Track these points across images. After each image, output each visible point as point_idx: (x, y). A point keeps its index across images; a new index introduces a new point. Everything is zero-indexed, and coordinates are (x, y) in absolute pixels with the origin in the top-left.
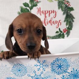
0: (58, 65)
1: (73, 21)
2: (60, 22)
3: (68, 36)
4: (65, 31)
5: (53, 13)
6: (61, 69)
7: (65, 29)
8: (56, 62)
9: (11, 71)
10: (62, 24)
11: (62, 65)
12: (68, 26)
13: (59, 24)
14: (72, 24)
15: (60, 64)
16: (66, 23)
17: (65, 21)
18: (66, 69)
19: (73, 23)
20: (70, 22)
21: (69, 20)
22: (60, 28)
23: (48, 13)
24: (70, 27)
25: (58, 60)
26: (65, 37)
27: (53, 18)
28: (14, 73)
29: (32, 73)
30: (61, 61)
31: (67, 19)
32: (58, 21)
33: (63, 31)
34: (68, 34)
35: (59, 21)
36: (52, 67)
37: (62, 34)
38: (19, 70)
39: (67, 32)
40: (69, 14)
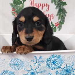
0: (53, 61)
1: (65, 15)
2: (52, 16)
3: (59, 30)
4: (57, 25)
5: (45, 6)
6: (55, 64)
7: (57, 23)
8: (51, 59)
9: (9, 65)
10: (54, 17)
11: (56, 62)
12: (60, 20)
13: (52, 17)
14: (64, 19)
15: (55, 61)
16: (58, 17)
17: (57, 15)
18: (60, 64)
19: (65, 17)
20: (62, 16)
21: (61, 14)
22: (52, 22)
23: (41, 6)
24: (62, 21)
25: (53, 57)
26: (56, 31)
27: (46, 11)
28: (11, 66)
29: (29, 68)
30: (56, 57)
31: (60, 13)
32: (50, 15)
33: (55, 25)
34: (60, 28)
35: (52, 14)
36: (47, 63)
37: (54, 27)
38: (17, 64)
39: (59, 26)
40: (62, 9)
